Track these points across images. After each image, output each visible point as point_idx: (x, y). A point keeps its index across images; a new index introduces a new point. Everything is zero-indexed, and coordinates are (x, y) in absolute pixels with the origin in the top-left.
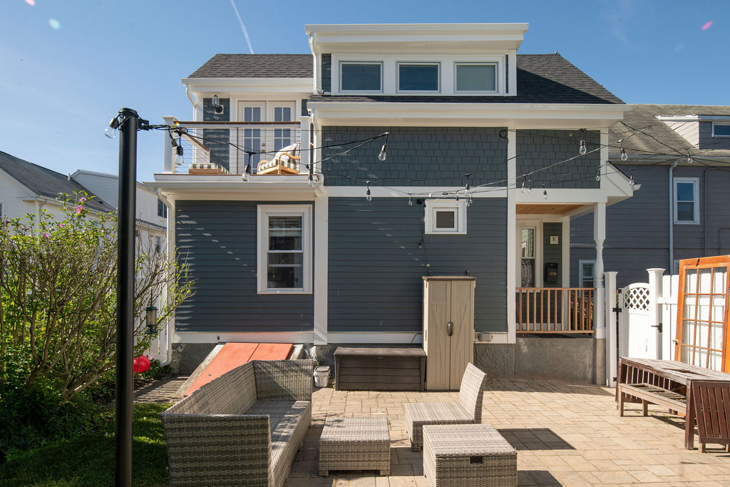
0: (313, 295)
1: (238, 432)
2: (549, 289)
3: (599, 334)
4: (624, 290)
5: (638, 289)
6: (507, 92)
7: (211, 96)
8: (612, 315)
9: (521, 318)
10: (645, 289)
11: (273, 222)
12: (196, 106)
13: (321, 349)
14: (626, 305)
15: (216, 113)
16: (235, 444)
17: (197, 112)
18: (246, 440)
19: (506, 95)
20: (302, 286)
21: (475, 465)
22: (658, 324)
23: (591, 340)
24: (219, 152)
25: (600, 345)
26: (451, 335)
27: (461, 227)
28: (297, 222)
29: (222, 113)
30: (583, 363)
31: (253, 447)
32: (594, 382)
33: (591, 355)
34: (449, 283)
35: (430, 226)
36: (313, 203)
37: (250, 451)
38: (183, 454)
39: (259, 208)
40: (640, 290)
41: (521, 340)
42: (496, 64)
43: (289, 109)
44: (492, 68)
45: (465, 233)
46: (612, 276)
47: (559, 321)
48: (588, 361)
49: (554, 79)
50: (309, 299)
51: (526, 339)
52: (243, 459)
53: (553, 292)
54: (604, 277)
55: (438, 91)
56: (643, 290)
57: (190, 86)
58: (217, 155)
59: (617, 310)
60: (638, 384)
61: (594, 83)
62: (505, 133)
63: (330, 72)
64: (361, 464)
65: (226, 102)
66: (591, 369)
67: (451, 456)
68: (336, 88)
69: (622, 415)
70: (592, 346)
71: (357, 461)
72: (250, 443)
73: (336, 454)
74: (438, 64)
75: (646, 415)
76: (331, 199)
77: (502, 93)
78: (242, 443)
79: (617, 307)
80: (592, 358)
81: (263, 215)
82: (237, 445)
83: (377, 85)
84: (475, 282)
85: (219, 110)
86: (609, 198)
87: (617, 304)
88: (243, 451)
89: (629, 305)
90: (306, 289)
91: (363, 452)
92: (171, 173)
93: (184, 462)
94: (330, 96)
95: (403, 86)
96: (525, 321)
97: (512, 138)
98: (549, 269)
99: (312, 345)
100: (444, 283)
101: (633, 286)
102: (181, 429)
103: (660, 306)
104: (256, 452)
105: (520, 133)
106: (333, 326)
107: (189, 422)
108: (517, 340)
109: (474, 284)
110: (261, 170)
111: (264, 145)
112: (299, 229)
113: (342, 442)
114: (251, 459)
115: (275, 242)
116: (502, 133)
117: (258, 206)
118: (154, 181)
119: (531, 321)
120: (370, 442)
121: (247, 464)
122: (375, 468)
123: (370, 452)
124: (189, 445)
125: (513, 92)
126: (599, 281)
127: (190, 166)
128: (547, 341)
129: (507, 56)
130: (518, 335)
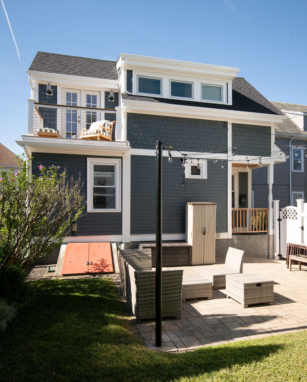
0: (121, 213)
1: (170, 277)
2: (241, 209)
3: (271, 233)
4: (283, 210)
5: (290, 209)
6: (227, 103)
7: (46, 83)
8: (277, 222)
9: (234, 225)
10: (293, 209)
11: (97, 168)
12: (33, 89)
13: (126, 245)
14: (284, 217)
15: (47, 94)
16: (168, 283)
17: (34, 92)
18: (173, 281)
19: (227, 104)
20: (115, 208)
21: (258, 287)
22: (302, 227)
23: (267, 236)
24: (50, 120)
25: (271, 238)
26: (204, 234)
27: (204, 175)
28: (111, 169)
29: (52, 95)
30: (263, 248)
31: (176, 284)
32: (268, 257)
33: (267, 244)
34: (203, 206)
35: (188, 174)
36: (121, 158)
37: (174, 286)
38: (144, 289)
39: (88, 159)
40: (291, 210)
41: (234, 236)
42: (222, 87)
43: (96, 96)
44: (220, 89)
45: (207, 178)
46: (277, 202)
47: (246, 226)
48: (266, 247)
49: (246, 96)
50: (120, 215)
51: (237, 236)
52: (171, 290)
53: (242, 211)
54: (273, 203)
55: (192, 98)
56: (292, 210)
57: (31, 75)
58: (48, 122)
59: (279, 220)
60: (297, 255)
61: (266, 100)
62: (226, 124)
63: (131, 81)
64: (200, 295)
65: (55, 88)
66: (267, 250)
67: (249, 284)
68: (135, 91)
69: (291, 270)
70: (267, 239)
71: (198, 293)
72: (175, 282)
73: (189, 291)
74: (192, 83)
75: (300, 270)
76: (132, 156)
77: (224, 103)
78: (171, 282)
79: (279, 218)
80: (267, 245)
81: (90, 164)
82: (169, 283)
83: (158, 92)
84: (216, 205)
85: (49, 92)
86: (275, 162)
87: (279, 216)
88: (171, 286)
89: (285, 217)
90: (117, 210)
91: (201, 289)
92: (33, 135)
93: (145, 293)
94: (131, 95)
95: (173, 94)
96: (236, 226)
97: (230, 127)
98: (242, 198)
99: (121, 243)
100: (201, 206)
101: (288, 208)
102: (144, 278)
103: (303, 218)
104: (177, 286)
105: (234, 125)
106: (133, 231)
107: (148, 274)
108: (232, 237)
109: (216, 206)
110: (84, 135)
111: (79, 118)
112: (112, 173)
113: (192, 285)
114: (174, 289)
115: (98, 181)
116: (225, 124)
117: (87, 158)
118: (21, 140)
119: (239, 226)
120: (204, 284)
121: (173, 292)
122: (206, 296)
123: (204, 289)
124: (148, 285)
125: (230, 103)
126: (270, 205)
127: (38, 130)
128: (246, 237)
129: (227, 83)
130: (233, 234)
